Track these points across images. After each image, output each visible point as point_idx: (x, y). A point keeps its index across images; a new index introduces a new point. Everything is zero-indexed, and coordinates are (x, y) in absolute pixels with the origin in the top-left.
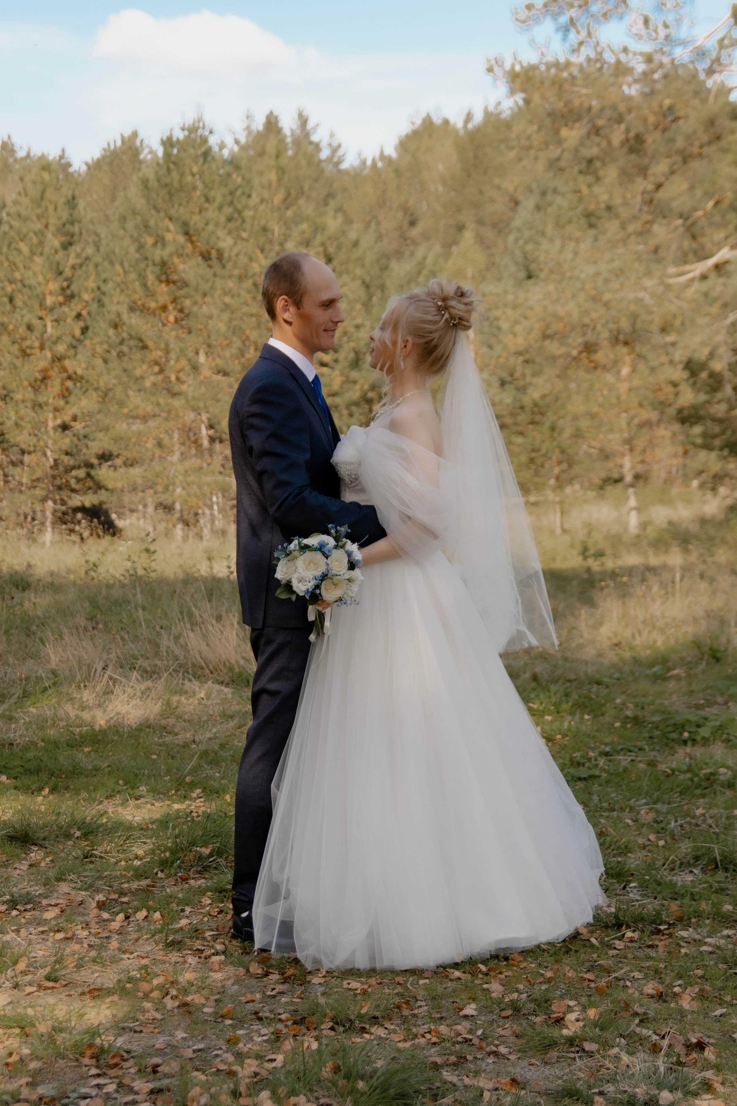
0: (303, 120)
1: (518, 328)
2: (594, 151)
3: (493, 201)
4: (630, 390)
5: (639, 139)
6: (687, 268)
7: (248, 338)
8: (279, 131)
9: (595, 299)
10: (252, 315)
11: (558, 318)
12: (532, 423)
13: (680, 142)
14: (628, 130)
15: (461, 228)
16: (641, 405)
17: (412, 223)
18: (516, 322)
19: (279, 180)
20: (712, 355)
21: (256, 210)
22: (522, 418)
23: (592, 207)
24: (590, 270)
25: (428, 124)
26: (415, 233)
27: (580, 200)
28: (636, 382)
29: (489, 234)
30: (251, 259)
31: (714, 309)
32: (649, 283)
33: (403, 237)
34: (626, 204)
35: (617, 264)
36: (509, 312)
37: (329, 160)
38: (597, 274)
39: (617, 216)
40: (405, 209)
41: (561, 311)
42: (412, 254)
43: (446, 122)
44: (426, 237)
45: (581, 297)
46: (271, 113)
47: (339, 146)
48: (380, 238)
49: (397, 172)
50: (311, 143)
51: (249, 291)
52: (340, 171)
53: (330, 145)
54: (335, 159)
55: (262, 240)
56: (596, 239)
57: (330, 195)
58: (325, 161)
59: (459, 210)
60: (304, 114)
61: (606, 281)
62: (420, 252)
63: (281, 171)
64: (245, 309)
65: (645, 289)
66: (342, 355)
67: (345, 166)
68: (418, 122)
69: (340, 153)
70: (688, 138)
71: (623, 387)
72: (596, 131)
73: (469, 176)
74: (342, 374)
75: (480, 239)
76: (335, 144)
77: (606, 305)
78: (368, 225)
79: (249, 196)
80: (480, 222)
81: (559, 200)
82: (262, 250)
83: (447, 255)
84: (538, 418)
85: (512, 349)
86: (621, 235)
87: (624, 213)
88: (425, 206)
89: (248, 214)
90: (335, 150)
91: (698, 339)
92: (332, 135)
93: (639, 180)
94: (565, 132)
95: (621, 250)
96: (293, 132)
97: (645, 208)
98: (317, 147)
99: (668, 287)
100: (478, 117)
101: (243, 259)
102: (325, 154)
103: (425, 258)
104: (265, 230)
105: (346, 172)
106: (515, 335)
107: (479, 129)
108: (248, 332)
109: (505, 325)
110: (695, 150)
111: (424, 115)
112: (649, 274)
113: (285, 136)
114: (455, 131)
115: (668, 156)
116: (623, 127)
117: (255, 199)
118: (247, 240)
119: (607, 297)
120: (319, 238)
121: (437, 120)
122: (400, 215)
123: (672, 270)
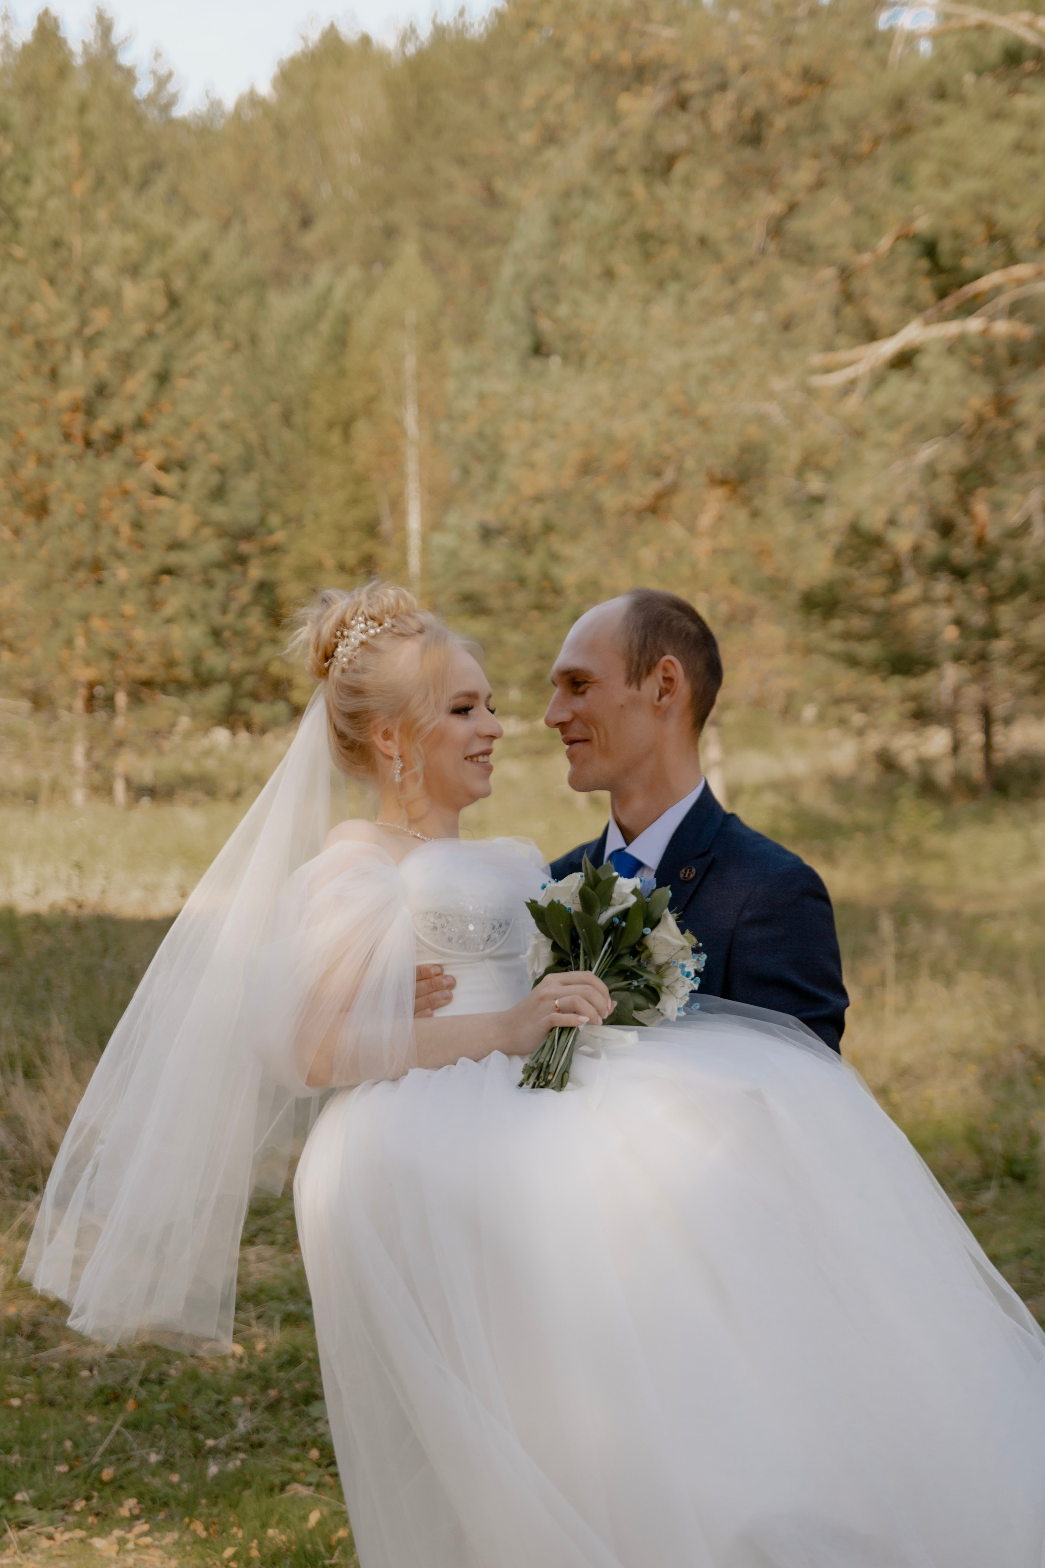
0: (105, 27)
1: (539, 456)
2: (681, 140)
3: (450, 186)
4: (715, 551)
5: (759, 119)
6: (843, 355)
7: (22, 442)
8: (61, 43)
9: (682, 411)
10: (32, 400)
11: (611, 441)
12: (540, 607)
13: (838, 135)
14: (740, 104)
15: (390, 232)
16: (733, 580)
17: (306, 223)
18: (534, 444)
19: (85, 154)
20: (892, 522)
21: (41, 206)
22: (521, 599)
23: (652, 223)
24: (673, 358)
25: (331, 38)
26: (310, 240)
27: (632, 209)
28: (726, 539)
29: (444, 246)
30: (31, 298)
31: (894, 438)
32: (778, 384)
33: (289, 247)
34: (736, 239)
35: (724, 349)
36: (526, 428)
37: (152, 99)
38: (687, 366)
39: (718, 257)
40: (294, 197)
41: (620, 428)
42: (307, 279)
43: (366, 40)
44: (330, 248)
45: (658, 409)
46: (46, 13)
47: (170, 75)
48: (247, 247)
49: (281, 131)
50: (120, 68)
51: (26, 356)
52: (171, 122)
53: (154, 73)
54: (163, 101)
55: (51, 262)
56: (682, 301)
57: (156, 166)
58: (145, 101)
59: (389, 201)
60: (108, 15)
61: (704, 381)
62: (321, 277)
63: (87, 136)
64: (19, 388)
65: (771, 396)
66: (195, 478)
67: (180, 111)
68: (315, 36)
69: (171, 88)
70: (853, 125)
71: (701, 548)
72: (682, 103)
73: (408, 139)
74: (196, 511)
75: (428, 255)
76: (163, 71)
77: (704, 424)
78: (226, 225)
79: (27, 181)
80: (428, 225)
81: (592, 209)
82: (52, 281)
83: (369, 287)
84: (549, 599)
85: (528, 490)
86: (727, 294)
87: (733, 256)
88: (326, 191)
89: (26, 214)
90: (162, 82)
91: (866, 490)
92: (158, 55)
93: (760, 194)
94: (625, 102)
95: (727, 321)
96: (86, 47)
97: (772, 247)
98: (129, 75)
99: (811, 392)
100: (425, 32)
101: (17, 299)
102: (143, 88)
103: (330, 289)
104: (57, 244)
105: (183, 124)
106: (532, 466)
107: (422, 56)
108: (24, 431)
109: (513, 449)
110: (864, 147)
111: (327, 25)
112: (781, 369)
113: (71, 54)
114: (382, 57)
115: (816, 156)
116: (731, 96)
117: (38, 188)
118: (23, 262)
119: (705, 409)
120: (156, 264)
121: (349, 33)
122: (283, 208)
123: (817, 359)
